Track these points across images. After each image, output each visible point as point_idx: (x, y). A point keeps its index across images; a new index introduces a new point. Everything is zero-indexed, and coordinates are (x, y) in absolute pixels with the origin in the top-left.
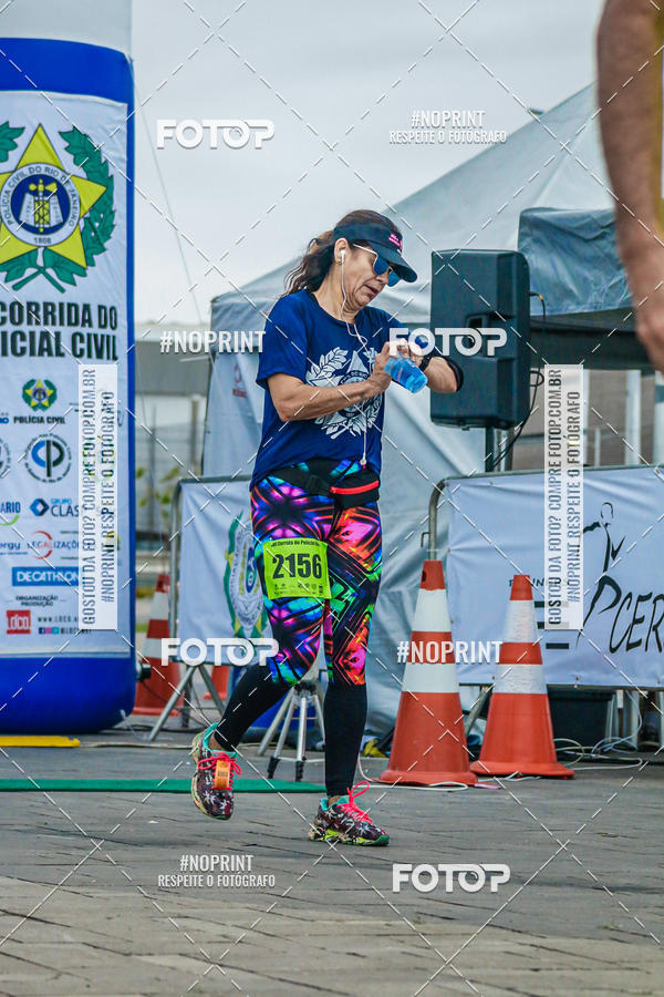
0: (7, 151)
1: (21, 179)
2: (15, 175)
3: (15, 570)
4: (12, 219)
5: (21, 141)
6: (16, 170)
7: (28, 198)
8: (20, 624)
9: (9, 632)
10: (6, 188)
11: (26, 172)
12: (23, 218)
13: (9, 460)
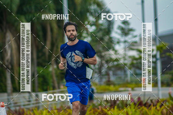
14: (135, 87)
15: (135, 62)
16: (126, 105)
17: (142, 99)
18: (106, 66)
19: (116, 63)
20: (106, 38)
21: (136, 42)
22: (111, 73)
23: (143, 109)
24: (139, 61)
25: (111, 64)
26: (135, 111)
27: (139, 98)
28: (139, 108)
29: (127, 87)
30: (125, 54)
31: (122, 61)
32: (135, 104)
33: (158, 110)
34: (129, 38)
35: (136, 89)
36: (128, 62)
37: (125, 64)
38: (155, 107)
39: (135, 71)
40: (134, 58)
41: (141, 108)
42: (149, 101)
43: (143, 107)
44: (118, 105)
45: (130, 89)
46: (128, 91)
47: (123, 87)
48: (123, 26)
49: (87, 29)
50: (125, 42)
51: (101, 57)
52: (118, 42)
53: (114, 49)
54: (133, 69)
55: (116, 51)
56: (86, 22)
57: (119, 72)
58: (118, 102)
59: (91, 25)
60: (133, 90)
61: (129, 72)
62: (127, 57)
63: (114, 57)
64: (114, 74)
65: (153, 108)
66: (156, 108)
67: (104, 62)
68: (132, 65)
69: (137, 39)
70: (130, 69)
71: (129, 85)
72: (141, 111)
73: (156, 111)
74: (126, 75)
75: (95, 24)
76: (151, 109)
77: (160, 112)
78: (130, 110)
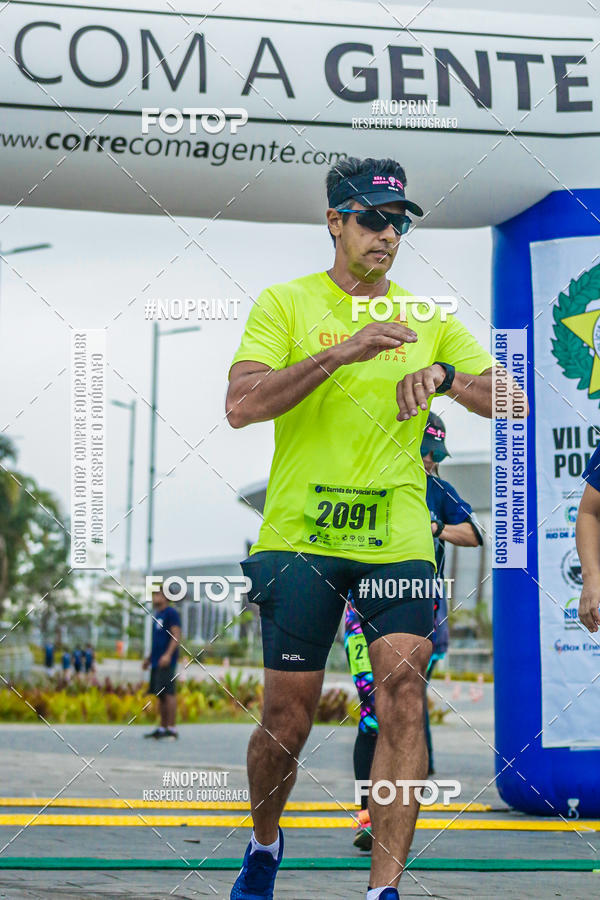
17: (114, 682)
18: (56, 615)
19: (74, 612)
20: (60, 567)
22: (64, 629)
23: (111, 699)
24: (117, 611)
25: (65, 614)
26: (99, 702)
27: (107, 680)
28: (105, 697)
30: (92, 599)
31: (84, 610)
32: (99, 688)
36: (96, 612)
37: (90, 617)
39: (107, 630)
40: (106, 606)
41: (109, 697)
42: (125, 686)
43: (113, 695)
49: (26, 549)
50: (94, 576)
51: (48, 599)
52: (81, 576)
53: (72, 588)
54: (103, 625)
55: (76, 593)
56: (26, 536)
57: (78, 629)
59: (36, 542)
61: (96, 630)
62: (94, 603)
63: (71, 601)
64: (71, 632)
65: (129, 699)
67: (53, 609)
68: (103, 618)
69: (115, 573)
70: (98, 623)
72: (107, 702)
74: (89, 635)
75: (42, 540)
76: (125, 699)
78: (90, 700)
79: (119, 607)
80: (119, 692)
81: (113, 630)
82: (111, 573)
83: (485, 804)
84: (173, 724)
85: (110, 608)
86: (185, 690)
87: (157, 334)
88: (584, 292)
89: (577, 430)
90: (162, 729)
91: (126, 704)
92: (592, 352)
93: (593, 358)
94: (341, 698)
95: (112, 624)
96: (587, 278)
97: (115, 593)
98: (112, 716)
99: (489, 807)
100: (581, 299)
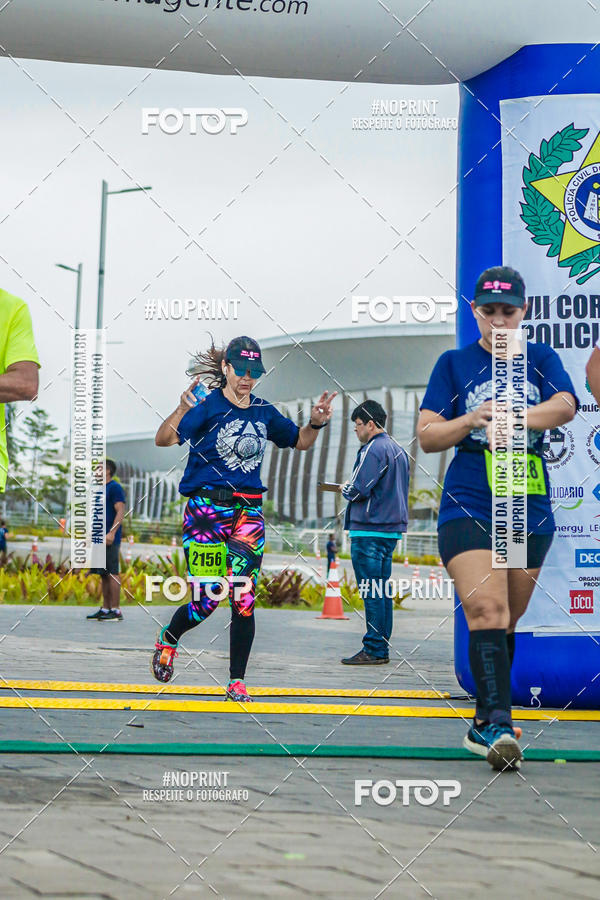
0: (572, 151)
1: (585, 178)
2: (579, 174)
3: (578, 552)
4: (577, 216)
5: (586, 142)
6: (580, 169)
7: (592, 196)
8: (583, 604)
9: (572, 611)
10: (571, 186)
11: (590, 171)
12: (586, 215)
13: (573, 446)
14: (46, 535)
15: (50, 487)
16: (23, 569)
17: (56, 560)
19: (16, 486)
21: (56, 451)
23: (52, 578)
24: (60, 486)
26: (39, 581)
27: (49, 557)
28: (46, 576)
29: (30, 534)
30: (34, 472)
31: (26, 485)
32: (40, 567)
33: (81, 582)
34: (44, 443)
35: (45, 538)
36: (37, 487)
37: (32, 491)
38: (75, 576)
39: (48, 506)
40: (49, 481)
41: (49, 576)
43: (54, 573)
44: (10, 565)
45: (36, 538)
46: (32, 541)
47: (24, 533)
48: (34, 418)
52: (23, 449)
54: (45, 500)
57: (18, 505)
58: (10, 561)
60: (41, 539)
61: (36, 506)
62: (36, 478)
64: (10, 507)
65: (72, 578)
66: (78, 578)
68: (44, 492)
69: (58, 446)
70: (40, 500)
71: (34, 530)
72: (48, 582)
73: (78, 583)
74: (31, 511)
76: (67, 579)
77: (84, 585)
78: (29, 578)
79: (62, 481)
80: (61, 571)
81: (55, 506)
82: (53, 446)
83: (443, 691)
84: (117, 605)
85: (53, 483)
86: (130, 570)
87: (105, 194)
88: (555, 153)
89: (546, 299)
90: (106, 610)
91: (68, 584)
92: (563, 217)
93: (565, 224)
94: (294, 581)
95: (55, 500)
96: (558, 139)
97: (59, 467)
98: (54, 596)
99: (447, 694)
100: (554, 161)
